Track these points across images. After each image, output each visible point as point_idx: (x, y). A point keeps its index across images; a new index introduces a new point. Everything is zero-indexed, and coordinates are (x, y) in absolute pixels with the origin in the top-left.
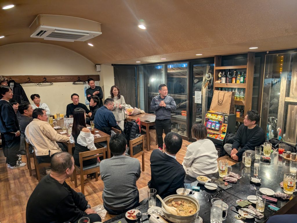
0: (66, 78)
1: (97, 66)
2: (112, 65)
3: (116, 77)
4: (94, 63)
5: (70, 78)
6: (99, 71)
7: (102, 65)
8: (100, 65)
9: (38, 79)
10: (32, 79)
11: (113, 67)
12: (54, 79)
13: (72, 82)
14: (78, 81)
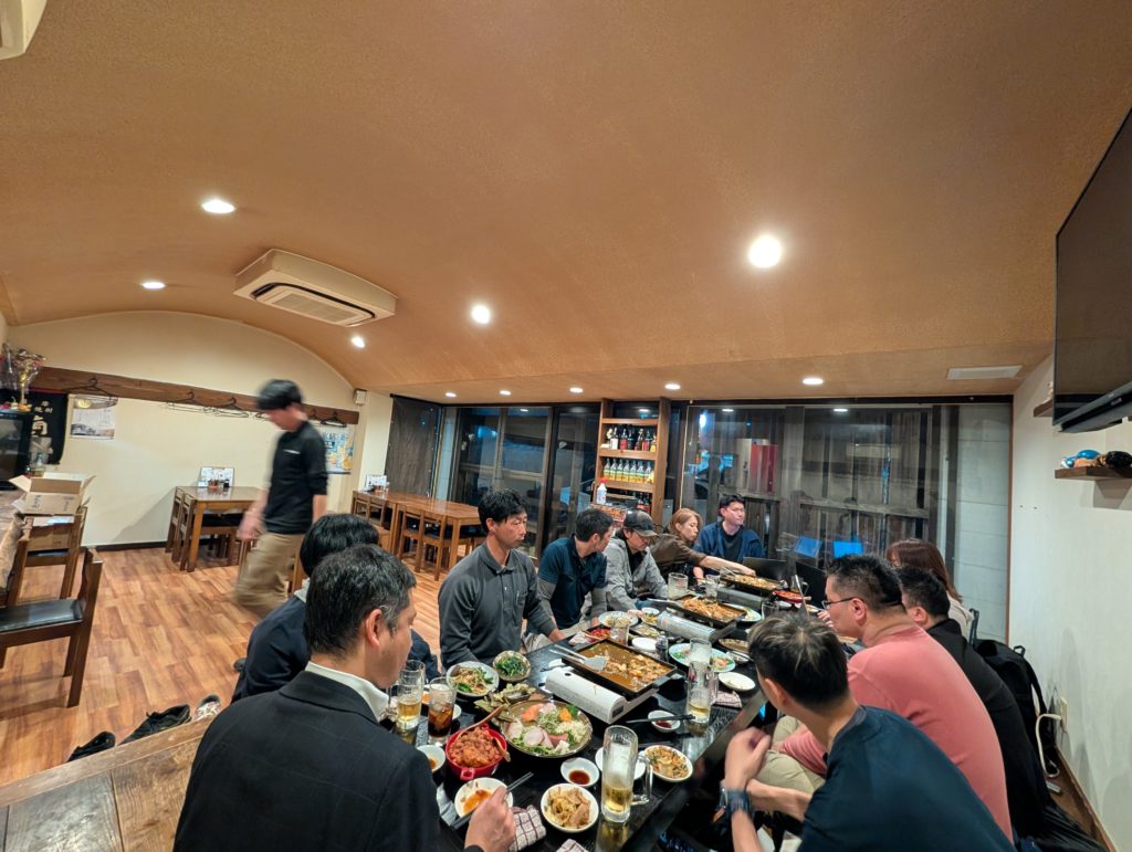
1: (357, 392)
2: (392, 396)
3: (394, 423)
4: (352, 385)
6: (361, 405)
7: (368, 393)
8: (364, 393)
11: (392, 400)
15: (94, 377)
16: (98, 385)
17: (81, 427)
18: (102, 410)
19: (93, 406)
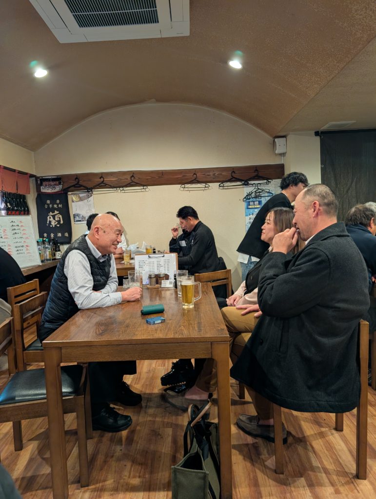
0: (204, 174)
1: (276, 140)
2: (317, 134)
3: (325, 165)
4: (271, 135)
5: (214, 174)
6: (283, 154)
7: (288, 137)
8: (285, 138)
9: (150, 177)
10: (139, 178)
11: (318, 138)
12: (179, 176)
13: (218, 184)
14: (230, 181)
15: (77, 177)
16: (81, 183)
17: (78, 215)
18: (86, 201)
19: (81, 199)
